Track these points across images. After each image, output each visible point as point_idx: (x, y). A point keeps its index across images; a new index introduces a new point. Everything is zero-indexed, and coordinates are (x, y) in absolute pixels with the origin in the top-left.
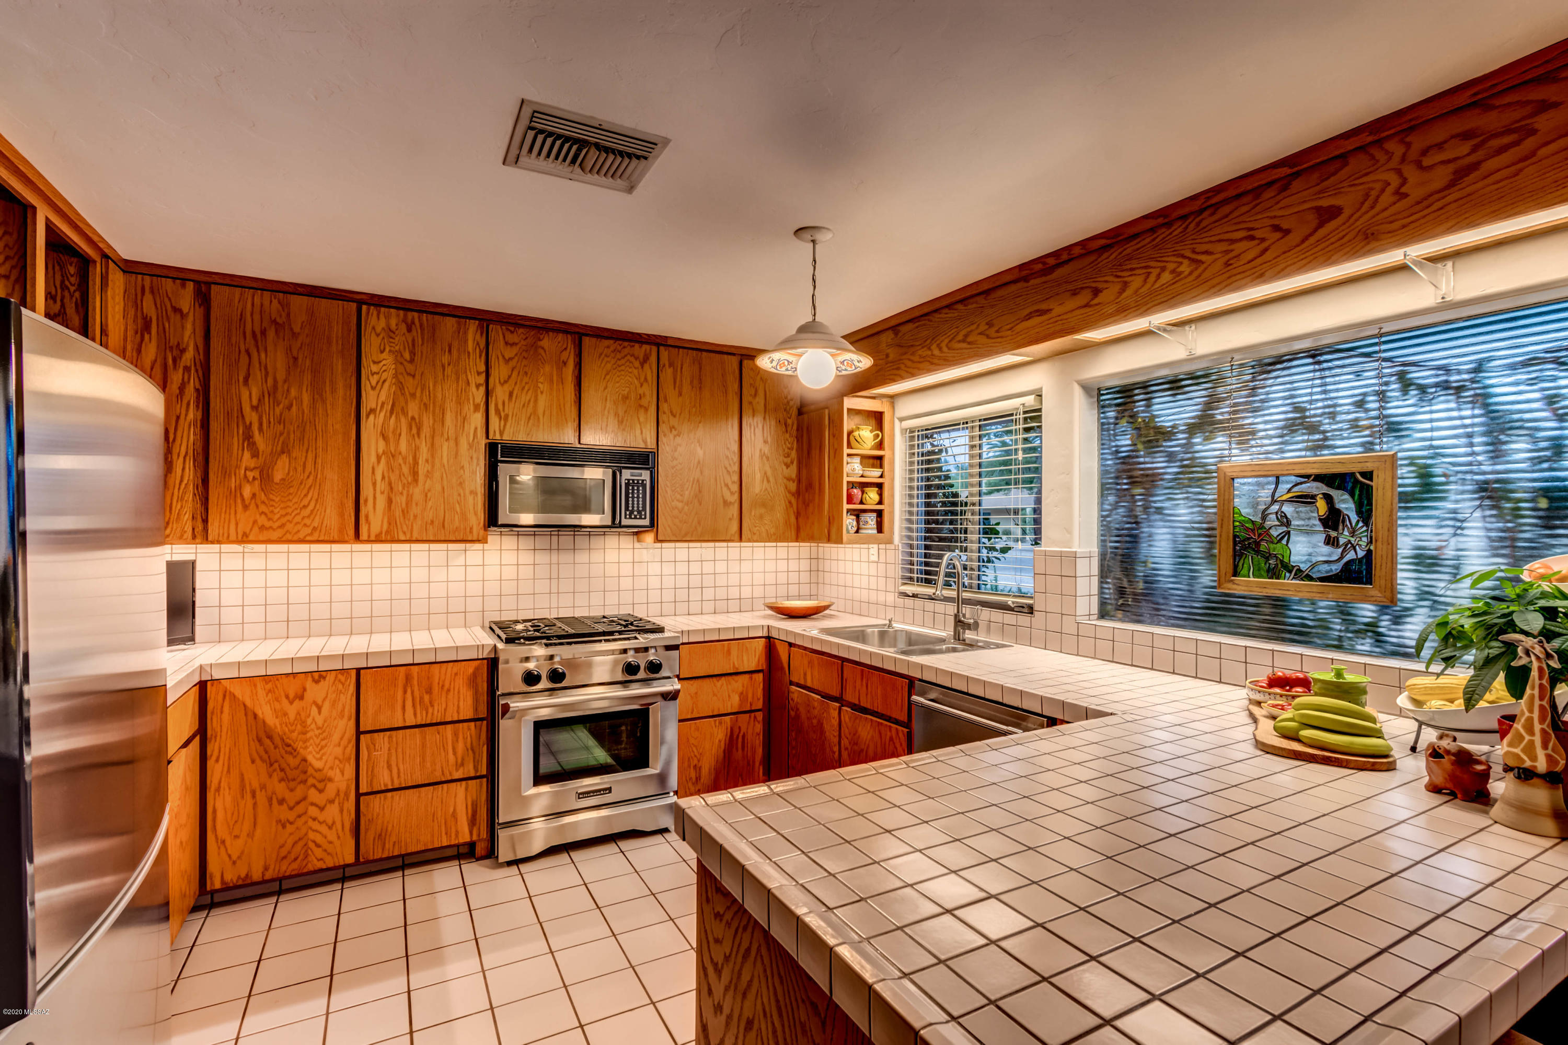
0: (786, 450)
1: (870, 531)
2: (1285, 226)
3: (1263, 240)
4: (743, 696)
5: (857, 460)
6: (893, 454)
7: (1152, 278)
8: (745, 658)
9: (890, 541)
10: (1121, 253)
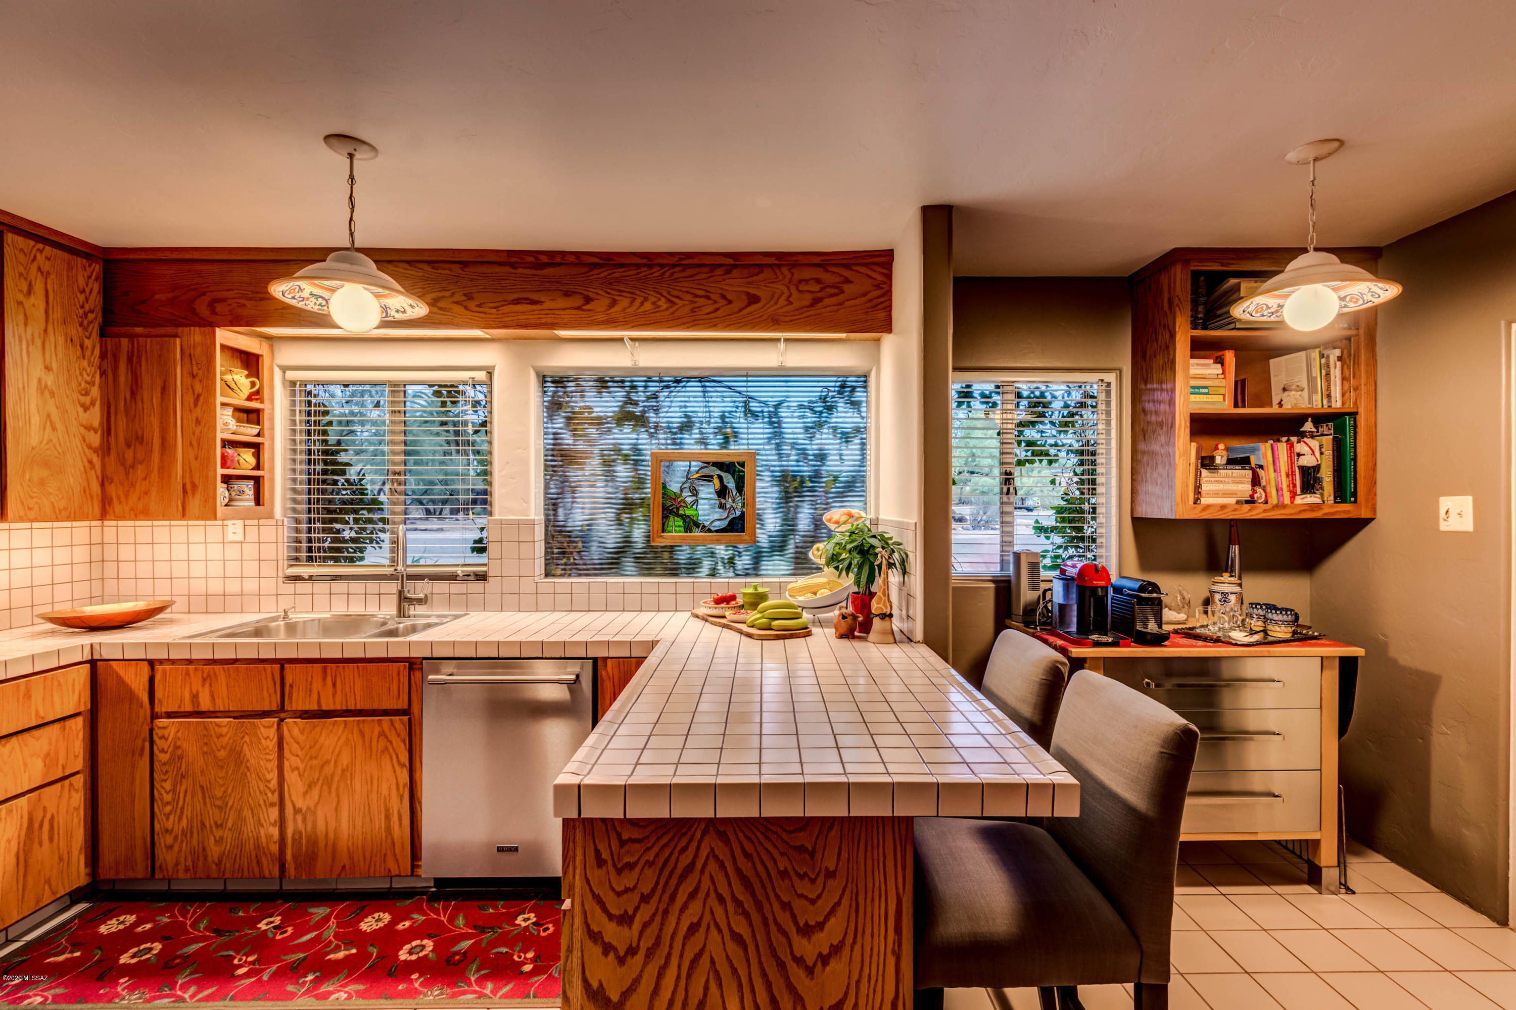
0: (83, 385)
1: (246, 504)
2: (729, 297)
3: (716, 302)
4: (49, 759)
5: (229, 411)
6: (273, 409)
7: (637, 303)
8: (57, 699)
9: (271, 516)
10: (610, 274)
